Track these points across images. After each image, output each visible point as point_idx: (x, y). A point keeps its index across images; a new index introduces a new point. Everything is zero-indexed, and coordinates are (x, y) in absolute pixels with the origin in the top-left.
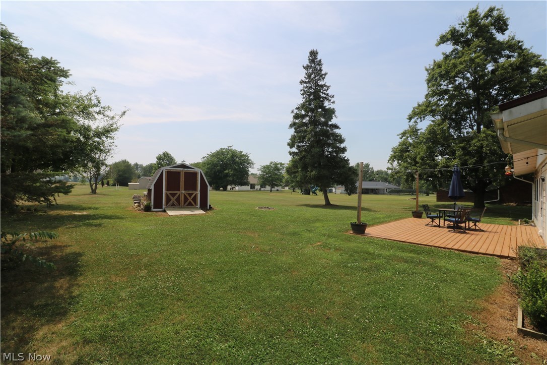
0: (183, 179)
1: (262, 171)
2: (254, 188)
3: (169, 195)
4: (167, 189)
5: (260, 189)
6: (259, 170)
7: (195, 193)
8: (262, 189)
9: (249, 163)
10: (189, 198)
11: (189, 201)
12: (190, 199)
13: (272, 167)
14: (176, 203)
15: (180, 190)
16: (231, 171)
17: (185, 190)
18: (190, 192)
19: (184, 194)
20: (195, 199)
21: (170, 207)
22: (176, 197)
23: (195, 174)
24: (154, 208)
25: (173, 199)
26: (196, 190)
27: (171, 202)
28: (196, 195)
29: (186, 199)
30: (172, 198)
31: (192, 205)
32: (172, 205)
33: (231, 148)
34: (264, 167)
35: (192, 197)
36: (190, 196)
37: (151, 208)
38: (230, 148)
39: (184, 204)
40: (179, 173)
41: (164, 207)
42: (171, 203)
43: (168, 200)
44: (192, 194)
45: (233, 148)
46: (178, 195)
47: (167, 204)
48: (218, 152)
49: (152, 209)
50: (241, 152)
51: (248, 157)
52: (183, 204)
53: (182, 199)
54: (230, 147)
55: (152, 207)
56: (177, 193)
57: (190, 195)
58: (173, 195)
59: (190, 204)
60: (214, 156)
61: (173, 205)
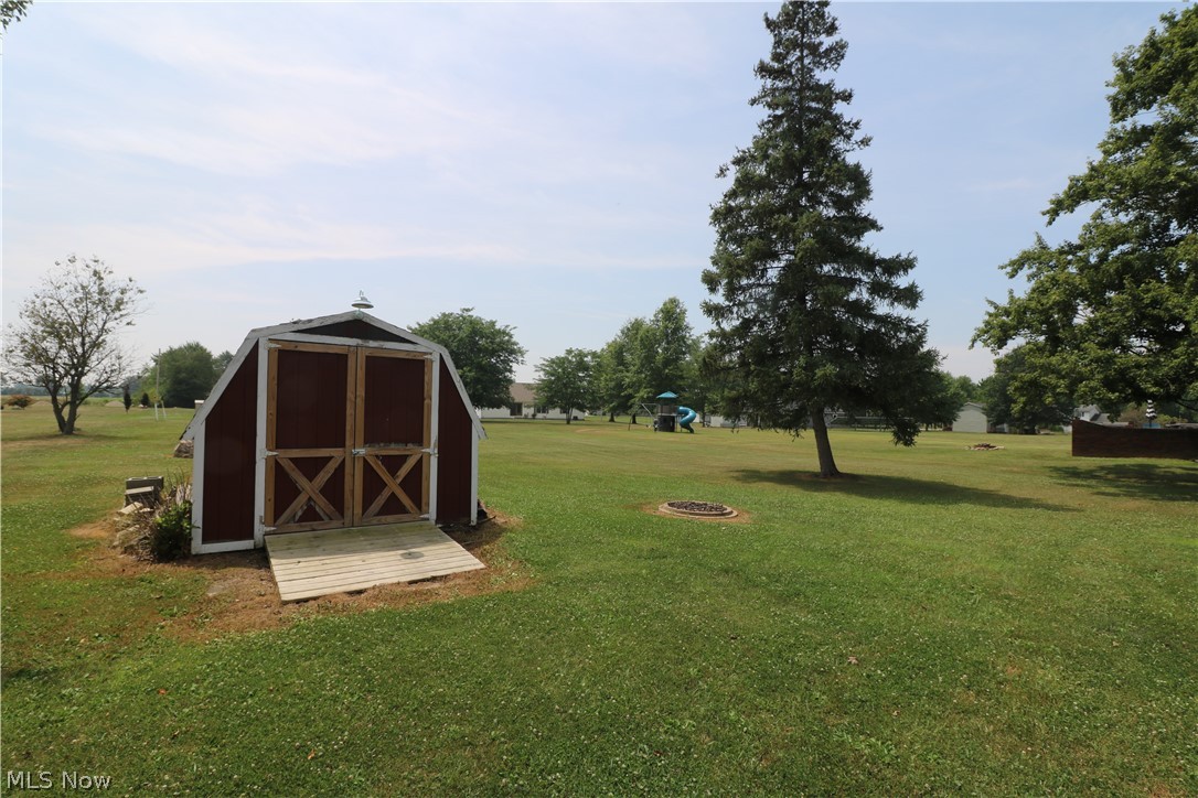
0: (361, 392)
1: (547, 373)
2: (520, 412)
3: (289, 467)
4: (280, 440)
5: (534, 416)
6: (538, 369)
7: (414, 453)
8: (540, 415)
9: (512, 352)
10: (385, 476)
11: (385, 494)
12: (393, 486)
13: (570, 362)
14: (322, 504)
15: (343, 446)
16: (470, 371)
17: (369, 440)
18: (394, 450)
19: (365, 461)
20: (414, 483)
21: (293, 526)
22: (323, 477)
23: (417, 366)
24: (205, 540)
25: (310, 488)
26: (419, 438)
27: (301, 500)
28: (420, 462)
29: (373, 484)
30: (302, 481)
31: (403, 510)
32: (302, 519)
33: (470, 313)
34: (552, 361)
35: (403, 472)
36: (393, 472)
37: (188, 540)
38: (465, 314)
39: (365, 509)
40: (339, 361)
41: (259, 529)
42: (298, 506)
43: (283, 491)
44: (404, 459)
45: (474, 314)
46: (331, 467)
47: (277, 515)
48: (436, 322)
49: (198, 546)
50: (493, 324)
51: (511, 337)
52: (358, 510)
53: (355, 484)
54: (468, 310)
55: (197, 535)
56: (329, 459)
57: (393, 463)
58: (311, 467)
59: (393, 507)
60: (425, 332)
61: (310, 515)
